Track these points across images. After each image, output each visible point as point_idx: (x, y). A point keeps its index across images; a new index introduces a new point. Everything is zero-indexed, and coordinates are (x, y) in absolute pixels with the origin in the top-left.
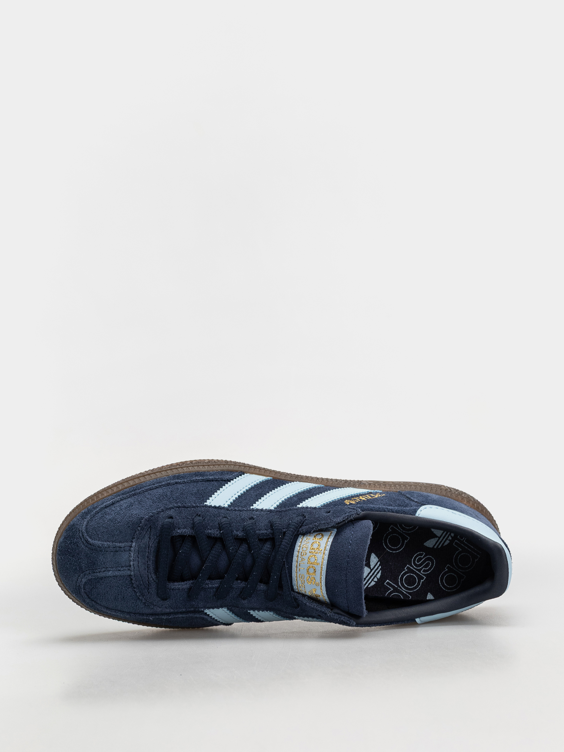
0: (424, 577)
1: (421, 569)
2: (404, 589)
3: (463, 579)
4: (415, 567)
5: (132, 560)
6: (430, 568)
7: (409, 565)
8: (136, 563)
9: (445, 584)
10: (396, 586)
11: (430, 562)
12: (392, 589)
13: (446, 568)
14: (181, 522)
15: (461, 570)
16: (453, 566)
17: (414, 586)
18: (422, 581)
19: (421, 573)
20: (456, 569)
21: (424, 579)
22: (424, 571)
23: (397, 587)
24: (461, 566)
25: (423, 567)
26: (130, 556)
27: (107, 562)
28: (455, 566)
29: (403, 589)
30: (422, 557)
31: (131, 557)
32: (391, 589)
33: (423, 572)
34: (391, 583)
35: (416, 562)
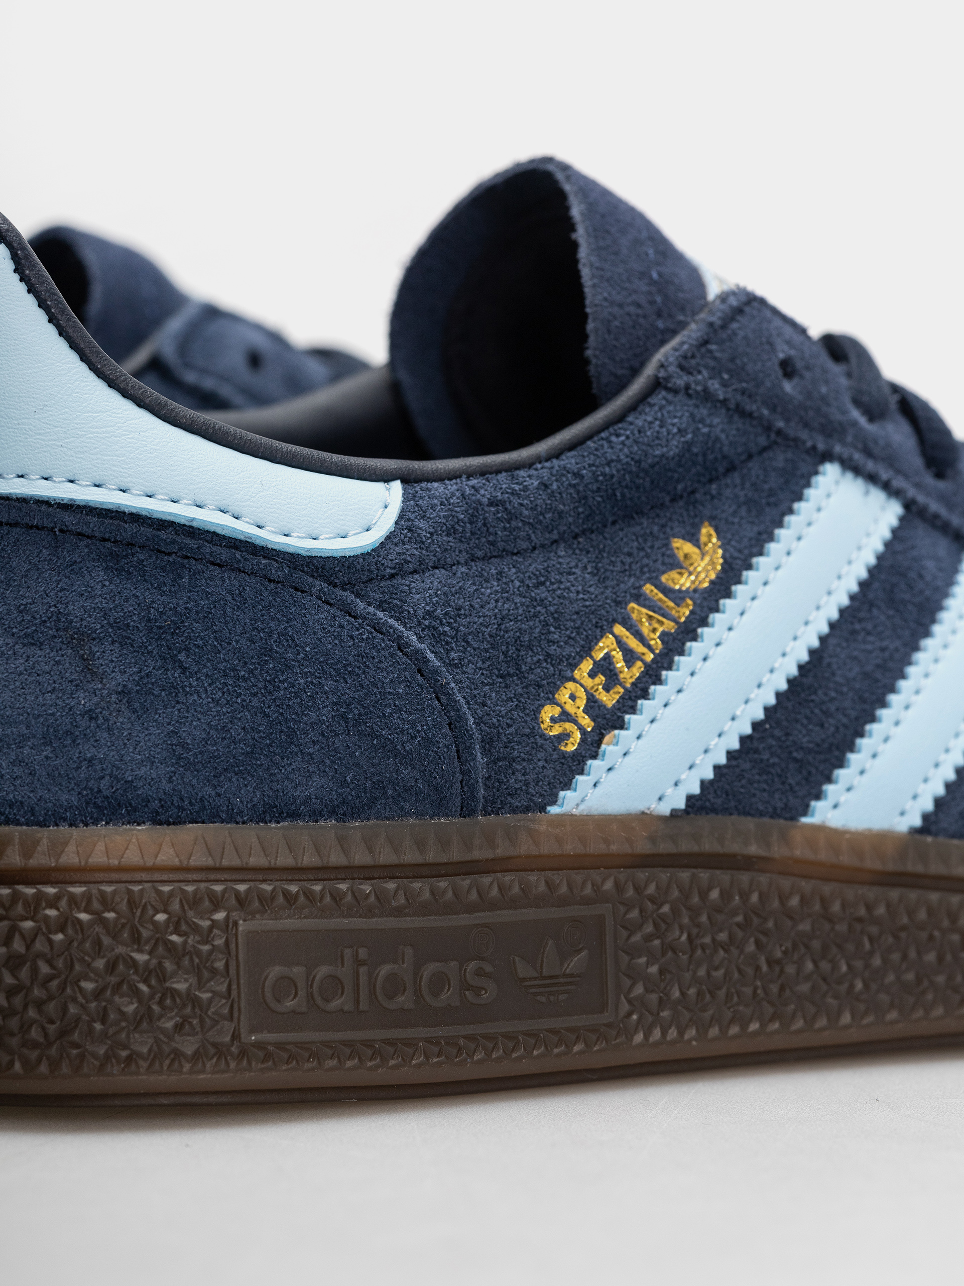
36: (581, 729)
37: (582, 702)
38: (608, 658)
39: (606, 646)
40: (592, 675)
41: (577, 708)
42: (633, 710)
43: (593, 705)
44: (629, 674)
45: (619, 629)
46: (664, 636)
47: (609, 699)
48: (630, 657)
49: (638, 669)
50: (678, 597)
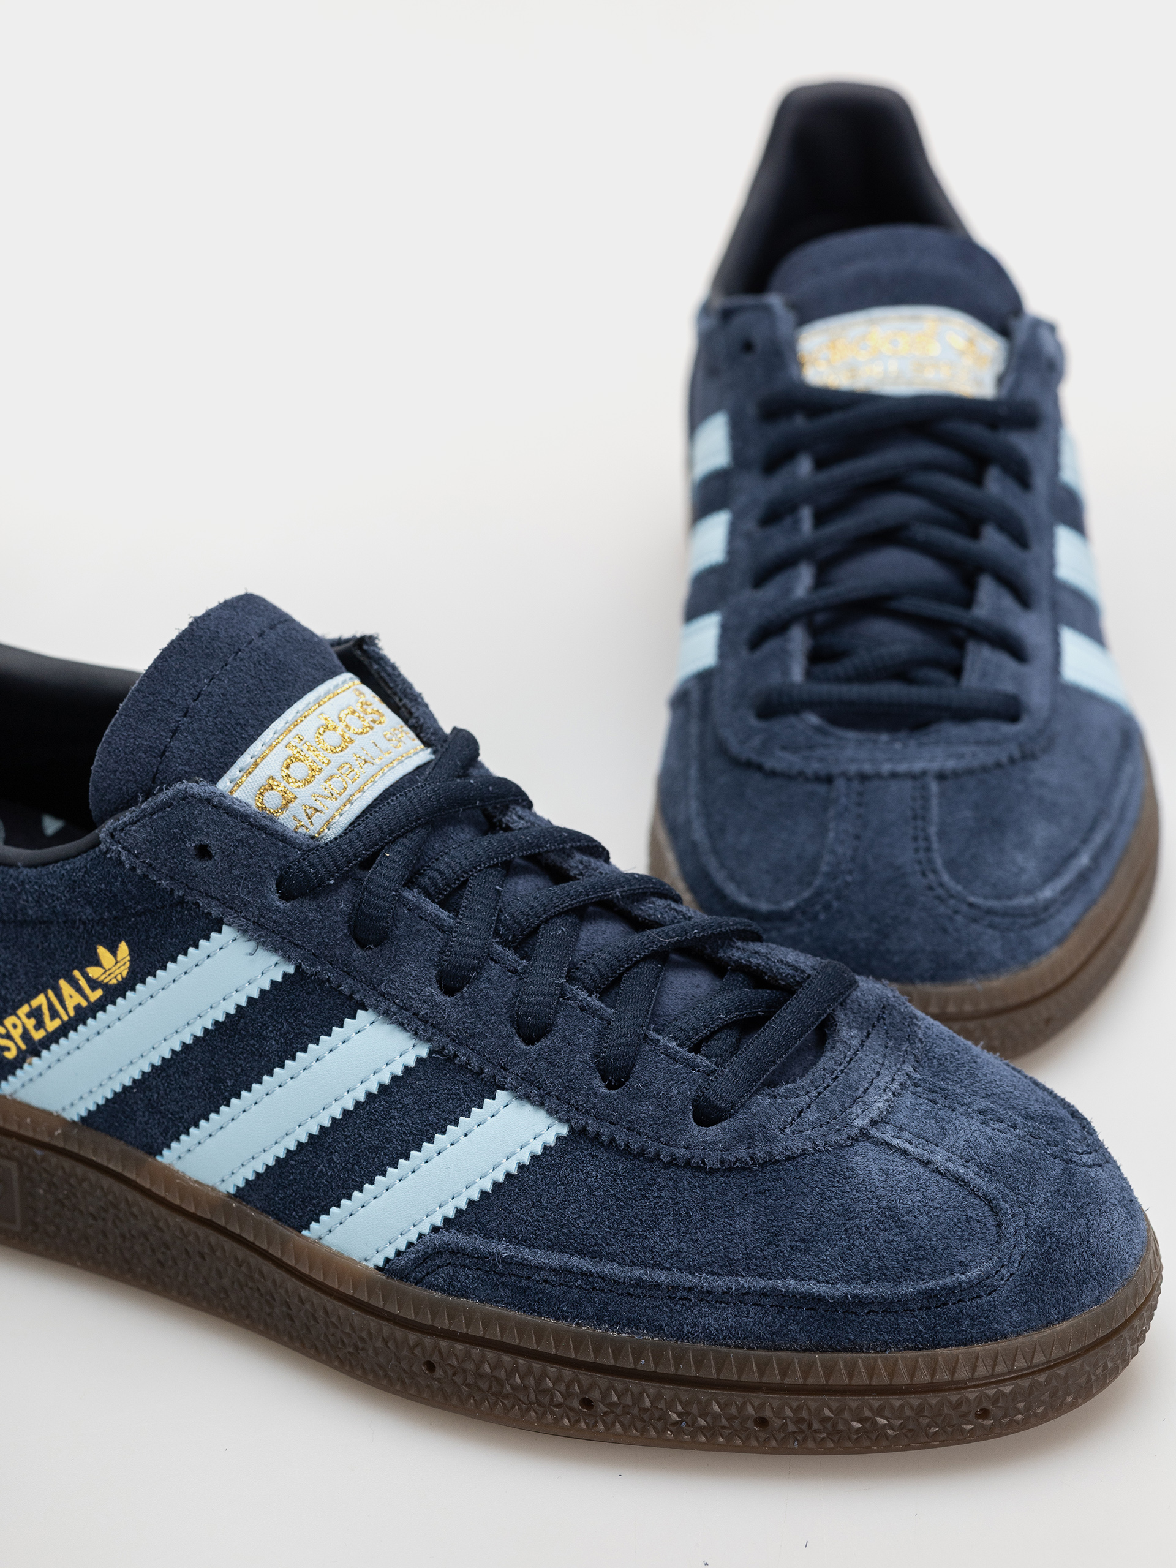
5: (890, 1095)
8: (881, 1082)
14: (672, 1085)
26: (889, 1107)
31: (887, 1102)
36: (18, 1048)
37: (20, 1030)
38: (39, 1008)
39: (40, 1000)
40: (29, 1016)
41: (17, 1033)
42: (48, 1048)
43: (26, 1036)
44: (52, 1025)
45: (50, 993)
46: (78, 1008)
47: (38, 1035)
48: (54, 1014)
49: (57, 1023)
50: (94, 984)
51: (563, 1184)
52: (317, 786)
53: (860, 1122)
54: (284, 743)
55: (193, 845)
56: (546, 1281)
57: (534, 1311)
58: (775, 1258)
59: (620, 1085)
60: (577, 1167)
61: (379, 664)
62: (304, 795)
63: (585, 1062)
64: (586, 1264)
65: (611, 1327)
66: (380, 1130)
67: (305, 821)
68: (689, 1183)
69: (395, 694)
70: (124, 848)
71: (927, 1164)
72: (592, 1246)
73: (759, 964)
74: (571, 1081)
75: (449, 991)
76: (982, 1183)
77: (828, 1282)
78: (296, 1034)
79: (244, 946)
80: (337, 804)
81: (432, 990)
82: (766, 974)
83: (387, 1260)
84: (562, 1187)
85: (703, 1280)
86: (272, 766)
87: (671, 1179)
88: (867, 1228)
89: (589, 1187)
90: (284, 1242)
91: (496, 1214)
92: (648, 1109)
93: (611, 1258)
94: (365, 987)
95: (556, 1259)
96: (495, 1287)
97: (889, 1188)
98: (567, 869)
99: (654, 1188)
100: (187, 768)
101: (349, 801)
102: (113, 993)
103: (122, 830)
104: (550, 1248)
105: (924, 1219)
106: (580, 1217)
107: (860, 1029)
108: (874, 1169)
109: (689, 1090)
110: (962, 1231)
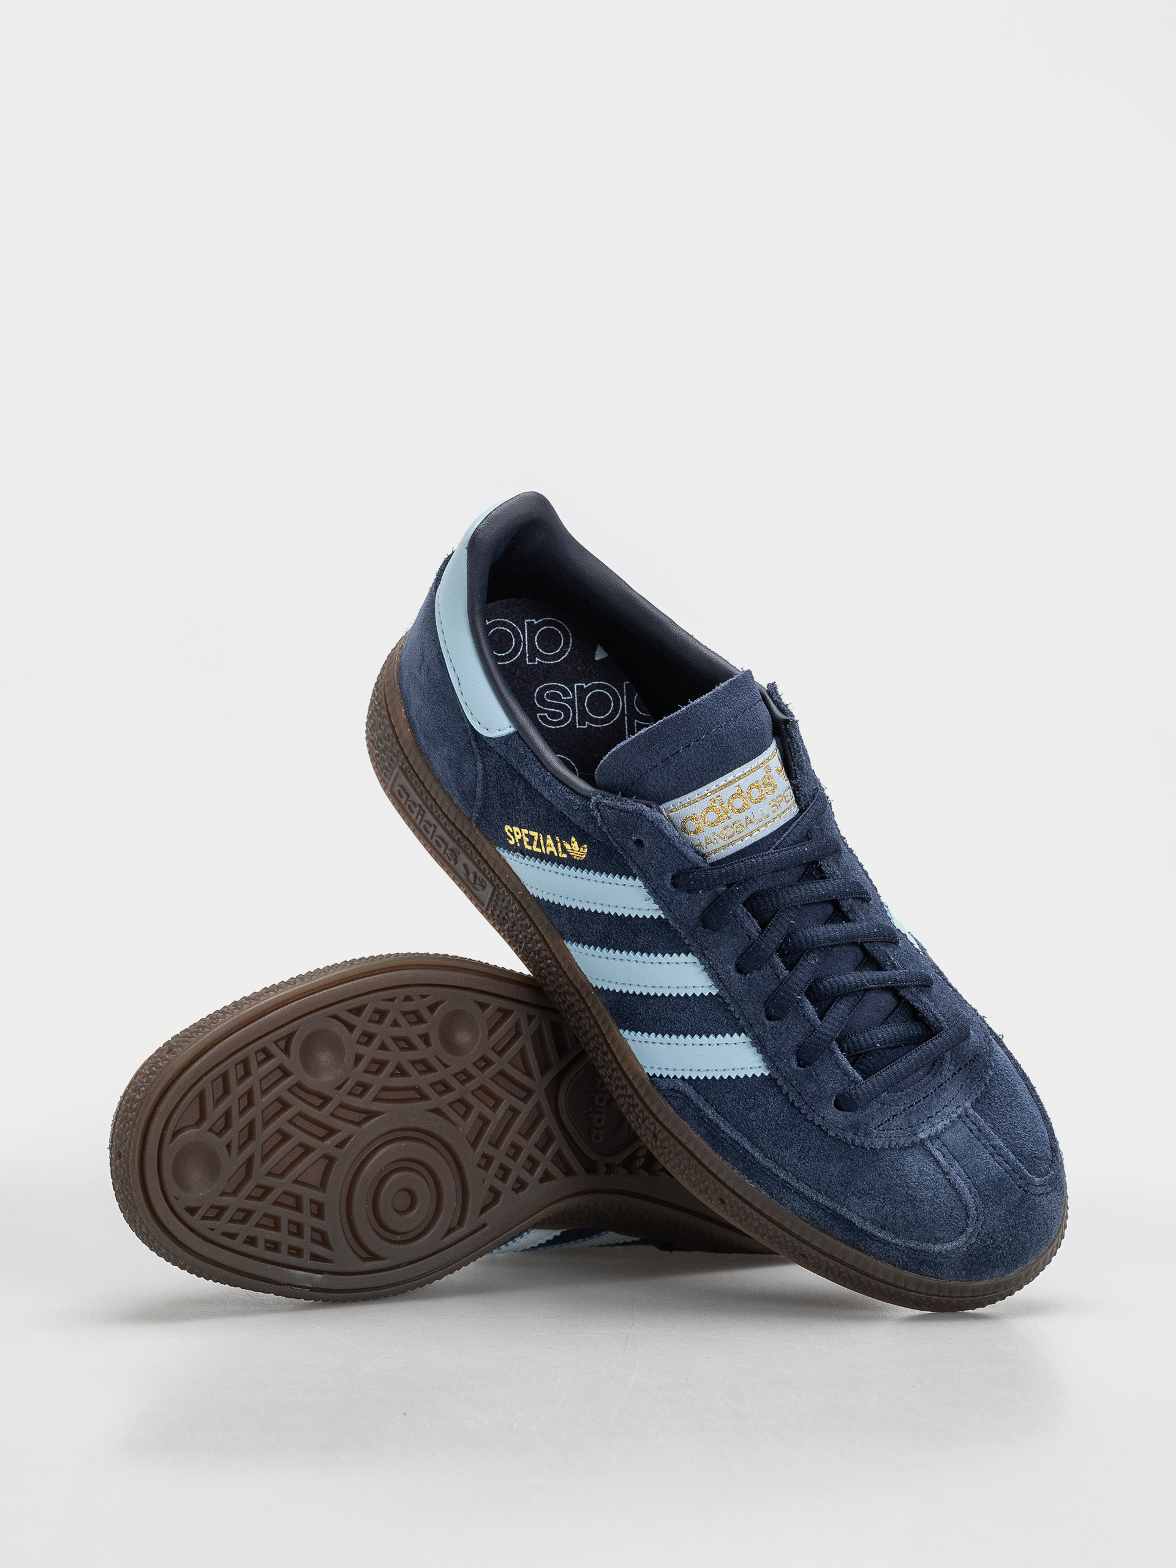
0: (575, 687)
1: (567, 701)
2: (621, 703)
3: (533, 620)
4: (571, 714)
5: (949, 1120)
6: (554, 687)
7: (576, 726)
8: (948, 1110)
9: (562, 645)
10: (626, 720)
11: (545, 695)
12: (636, 721)
13: (536, 663)
14: (831, 1081)
15: (522, 636)
16: (523, 654)
17: (603, 691)
18: (585, 687)
19: (574, 696)
20: (524, 645)
21: (579, 684)
22: (566, 694)
23: (626, 717)
24: (514, 641)
25: (561, 701)
26: (945, 1129)
27: (982, 1160)
28: (521, 649)
29: (621, 705)
30: (546, 714)
31: (945, 1125)
32: (637, 723)
33: (570, 696)
34: (626, 730)
35: (563, 716)
36: (515, 844)
37: (520, 837)
38: (534, 837)
39: (536, 834)
40: (527, 835)
41: (518, 837)
42: (528, 856)
43: (521, 842)
44: (535, 849)
45: (542, 836)
46: (551, 853)
47: (527, 847)
48: (539, 846)
49: (538, 850)
50: (564, 850)
51: (754, 1099)
52: (718, 829)
53: (922, 1136)
54: (710, 798)
55: (636, 838)
56: (726, 1139)
57: (714, 1148)
58: (842, 1194)
59: (804, 1066)
60: (765, 1095)
61: (791, 739)
62: (708, 831)
63: (792, 1047)
64: (747, 1146)
65: (749, 1179)
66: (677, 1014)
67: (704, 844)
68: (816, 1136)
69: (793, 760)
70: (601, 816)
71: (945, 1174)
72: (755, 1138)
73: (919, 1008)
74: (780, 1053)
75: (739, 970)
76: (968, 1197)
77: (863, 1218)
78: (654, 945)
79: (643, 892)
80: (724, 843)
81: (731, 967)
82: (920, 1013)
83: (654, 1075)
84: (753, 1101)
85: (800, 1186)
86: (697, 809)
87: (808, 1128)
88: (895, 1201)
89: (766, 1109)
90: (610, 1030)
91: (716, 1092)
92: (812, 1087)
93: (761, 1150)
94: (698, 945)
95: (734, 1135)
96: (700, 1126)
97: (917, 1184)
98: (841, 906)
99: (798, 1129)
100: (652, 789)
101: (732, 843)
102: (570, 862)
103: (603, 806)
104: (735, 1126)
105: (928, 1208)
106: (755, 1121)
107: (955, 1066)
108: (916, 1168)
109: (839, 1089)
110: (945, 1221)
